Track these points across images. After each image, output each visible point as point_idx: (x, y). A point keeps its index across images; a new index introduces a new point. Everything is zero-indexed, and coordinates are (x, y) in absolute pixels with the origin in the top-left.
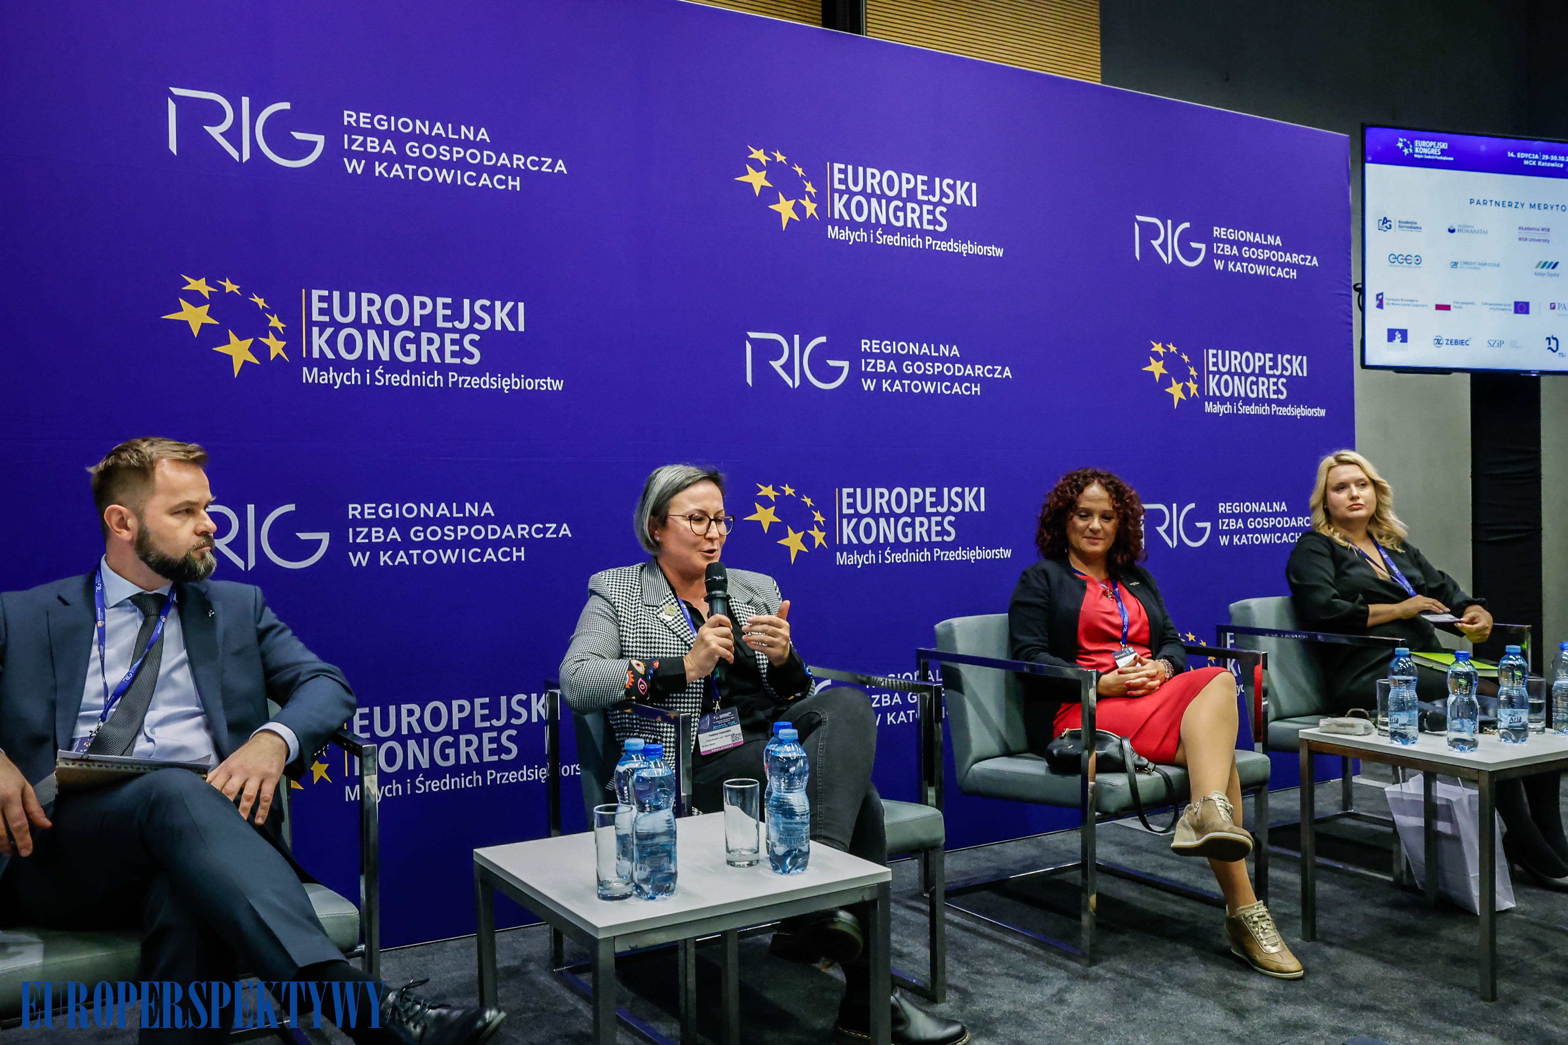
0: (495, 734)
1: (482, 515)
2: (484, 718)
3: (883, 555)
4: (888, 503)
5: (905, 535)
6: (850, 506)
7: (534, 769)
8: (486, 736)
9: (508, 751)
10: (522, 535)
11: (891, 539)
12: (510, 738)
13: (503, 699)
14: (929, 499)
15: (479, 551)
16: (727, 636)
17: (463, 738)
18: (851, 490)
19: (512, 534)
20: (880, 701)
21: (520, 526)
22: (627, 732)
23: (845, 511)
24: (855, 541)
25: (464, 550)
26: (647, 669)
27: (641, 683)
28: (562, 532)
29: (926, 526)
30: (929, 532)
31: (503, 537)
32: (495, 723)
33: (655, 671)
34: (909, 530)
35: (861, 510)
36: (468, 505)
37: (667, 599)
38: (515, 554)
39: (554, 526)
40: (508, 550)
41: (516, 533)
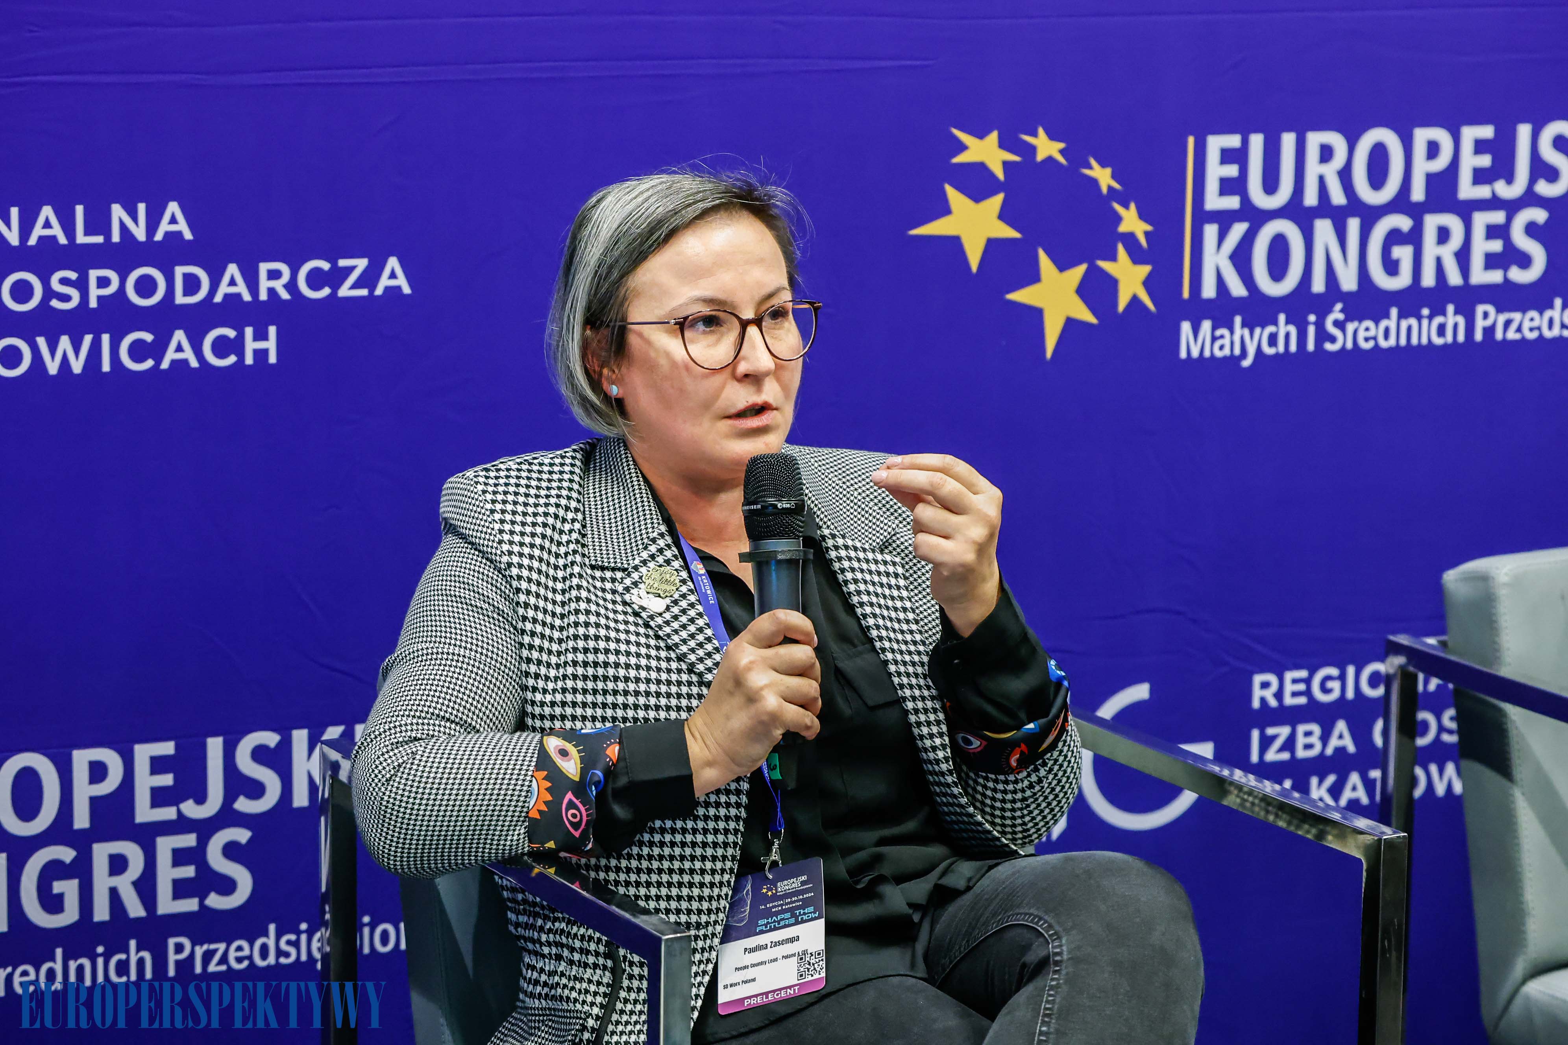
0: (189, 840)
1: (159, 237)
2: (159, 797)
3: (1320, 326)
4: (1345, 175)
5: (1391, 267)
6: (1227, 187)
7: (298, 933)
8: (165, 845)
9: (227, 886)
10: (272, 291)
11: (1349, 282)
12: (231, 851)
13: (215, 746)
14: (1470, 161)
15: (148, 337)
16: (802, 672)
17: (101, 852)
18: (1233, 141)
19: (241, 288)
20: (1289, 744)
21: (264, 268)
22: (536, 915)
23: (1214, 201)
24: (1238, 289)
25: (106, 338)
26: (587, 765)
27: (571, 805)
28: (384, 282)
29: (1456, 241)
30: (1463, 257)
31: (218, 298)
32: (190, 808)
33: (610, 772)
34: (1403, 253)
35: (1261, 200)
36: (118, 212)
37: (653, 549)
38: (251, 345)
39: (362, 264)
40: (231, 333)
41: (253, 286)
